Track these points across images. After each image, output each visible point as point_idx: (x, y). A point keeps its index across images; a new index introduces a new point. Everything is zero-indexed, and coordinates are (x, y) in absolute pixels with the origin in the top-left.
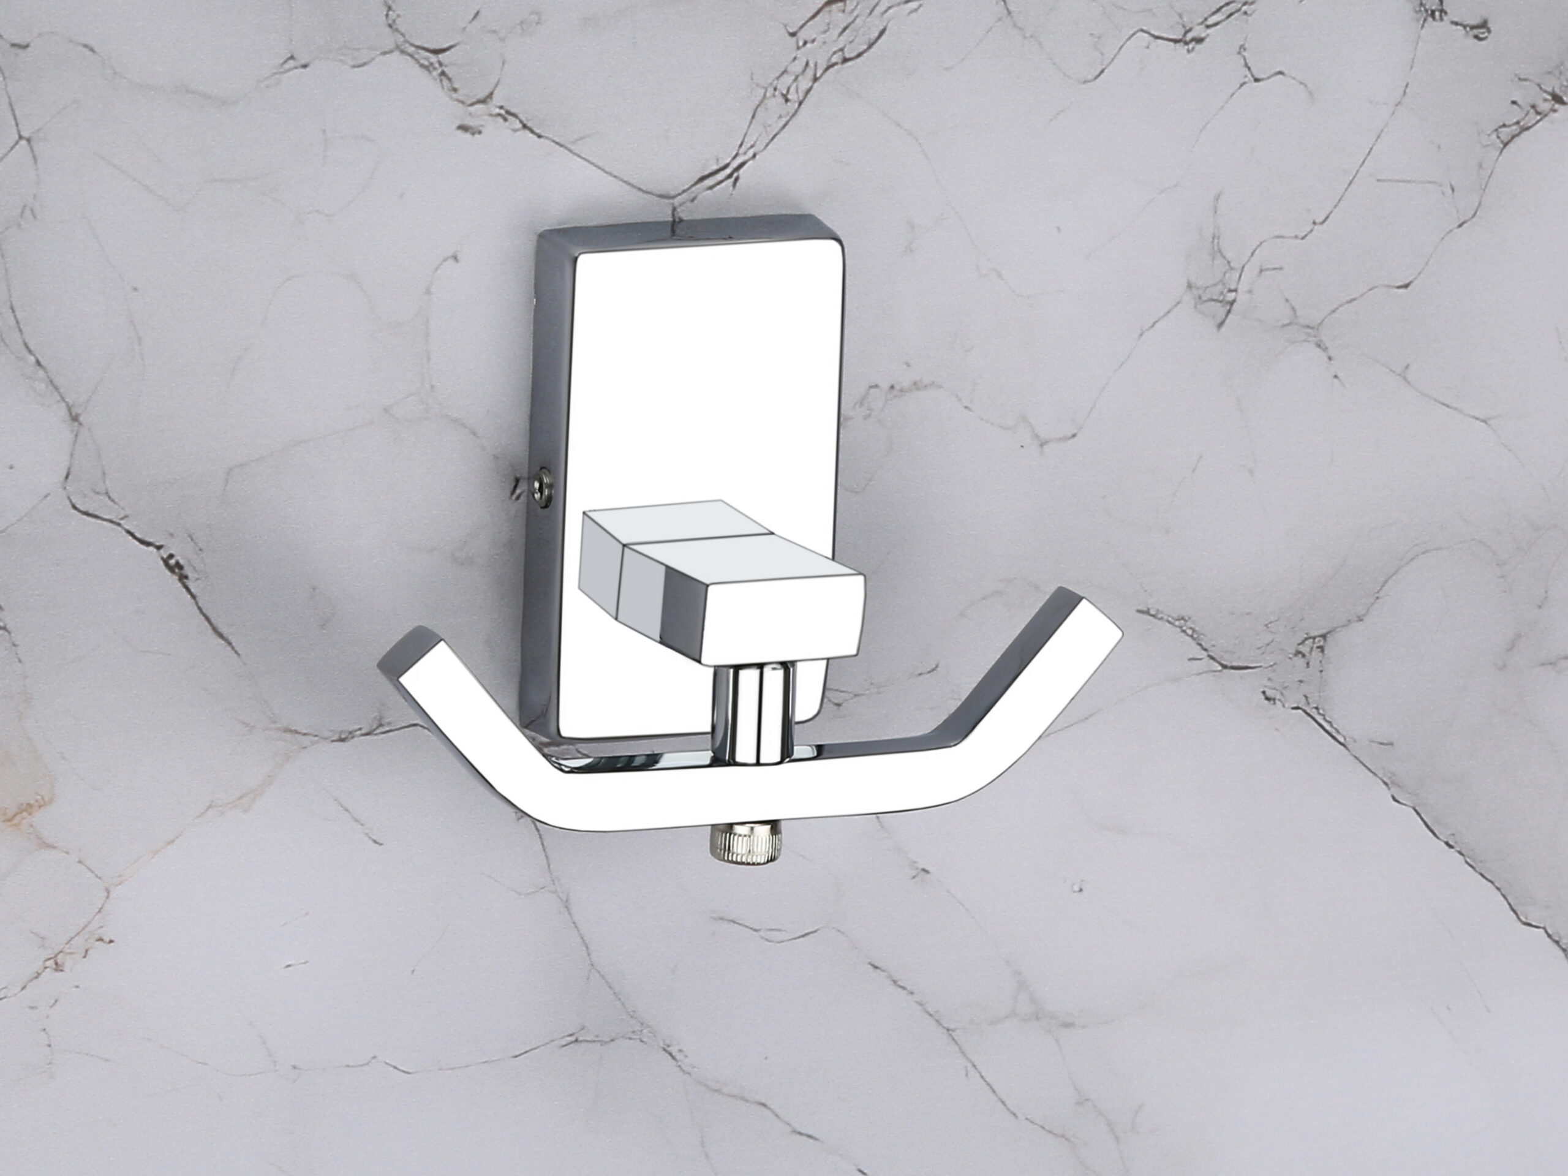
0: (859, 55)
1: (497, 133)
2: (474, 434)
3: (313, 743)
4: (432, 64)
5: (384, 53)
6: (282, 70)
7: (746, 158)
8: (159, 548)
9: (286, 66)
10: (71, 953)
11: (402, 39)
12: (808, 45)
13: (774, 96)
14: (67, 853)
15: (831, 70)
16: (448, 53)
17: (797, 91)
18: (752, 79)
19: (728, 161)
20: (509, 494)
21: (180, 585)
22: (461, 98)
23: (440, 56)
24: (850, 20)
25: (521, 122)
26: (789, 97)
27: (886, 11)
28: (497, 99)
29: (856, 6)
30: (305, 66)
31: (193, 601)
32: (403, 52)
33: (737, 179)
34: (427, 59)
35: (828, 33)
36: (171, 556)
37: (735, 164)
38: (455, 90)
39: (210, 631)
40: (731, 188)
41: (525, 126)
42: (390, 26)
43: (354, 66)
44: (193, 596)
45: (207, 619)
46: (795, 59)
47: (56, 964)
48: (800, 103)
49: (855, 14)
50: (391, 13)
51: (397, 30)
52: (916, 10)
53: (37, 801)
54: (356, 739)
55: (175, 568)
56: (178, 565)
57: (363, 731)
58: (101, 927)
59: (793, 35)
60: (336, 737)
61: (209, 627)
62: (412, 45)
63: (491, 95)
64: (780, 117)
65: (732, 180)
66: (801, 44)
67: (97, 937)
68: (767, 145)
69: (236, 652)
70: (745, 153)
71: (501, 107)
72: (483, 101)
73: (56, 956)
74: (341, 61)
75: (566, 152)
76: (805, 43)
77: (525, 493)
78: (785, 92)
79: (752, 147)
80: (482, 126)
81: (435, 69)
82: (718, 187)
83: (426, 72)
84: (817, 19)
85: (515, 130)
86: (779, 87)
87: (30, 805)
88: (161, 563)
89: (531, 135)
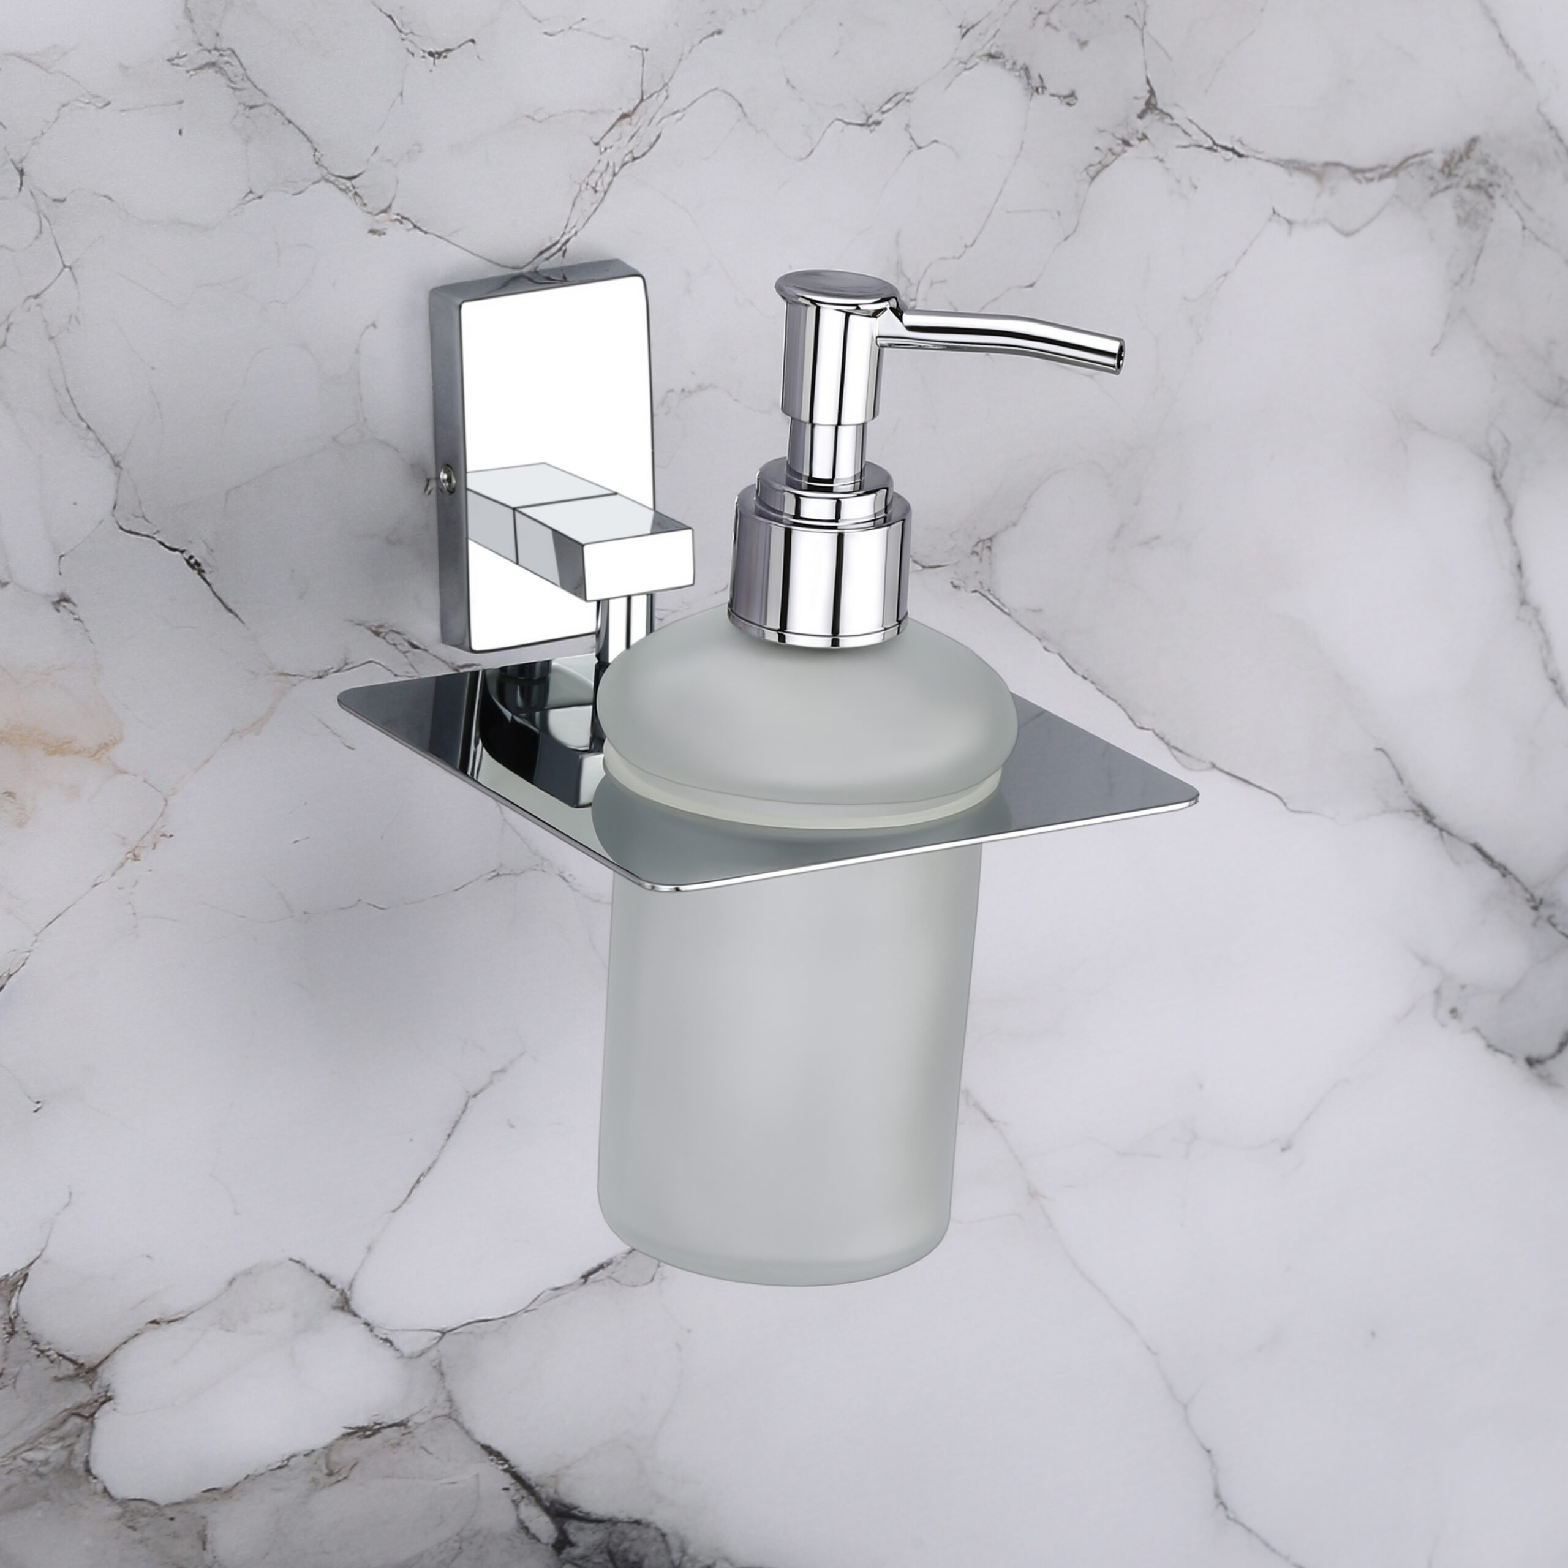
0: (644, 154)
1: (398, 234)
2: (397, 450)
3: (300, 681)
4: (348, 188)
5: (314, 183)
6: (244, 202)
7: (570, 235)
8: (182, 552)
9: (247, 199)
10: (144, 847)
11: (326, 172)
12: (608, 151)
13: (587, 189)
14: (135, 776)
15: (625, 167)
16: (358, 179)
17: (602, 184)
18: (571, 178)
19: (557, 239)
20: (423, 489)
21: (199, 577)
22: (370, 210)
23: (354, 181)
24: (635, 130)
25: (412, 223)
26: (598, 189)
27: (660, 121)
28: (395, 208)
29: (639, 120)
30: (260, 197)
31: (209, 588)
32: (327, 181)
33: (565, 251)
34: (344, 184)
35: (621, 141)
36: (191, 557)
37: (563, 240)
38: (365, 205)
39: (223, 608)
40: (562, 258)
41: (415, 227)
42: (317, 163)
43: (294, 194)
44: (209, 584)
45: (220, 599)
46: (599, 161)
47: (135, 855)
48: (605, 193)
49: (639, 125)
50: (317, 153)
51: (322, 166)
52: (680, 119)
53: (111, 741)
54: (330, 675)
55: (195, 565)
56: (197, 563)
57: (335, 670)
58: (164, 826)
59: (597, 144)
60: (316, 676)
61: (222, 606)
62: (333, 175)
63: (390, 206)
64: (592, 204)
65: (561, 253)
66: (603, 150)
67: (161, 833)
68: (584, 225)
69: (242, 622)
70: (569, 232)
71: (398, 214)
72: (385, 211)
73: (134, 850)
74: (285, 191)
75: (445, 242)
76: (606, 149)
77: (435, 490)
78: (594, 186)
79: (574, 227)
80: (385, 229)
81: (350, 191)
82: (553, 258)
83: (344, 194)
84: (613, 131)
85: (409, 230)
86: (590, 182)
87: (106, 744)
88: (185, 562)
89: (420, 232)
